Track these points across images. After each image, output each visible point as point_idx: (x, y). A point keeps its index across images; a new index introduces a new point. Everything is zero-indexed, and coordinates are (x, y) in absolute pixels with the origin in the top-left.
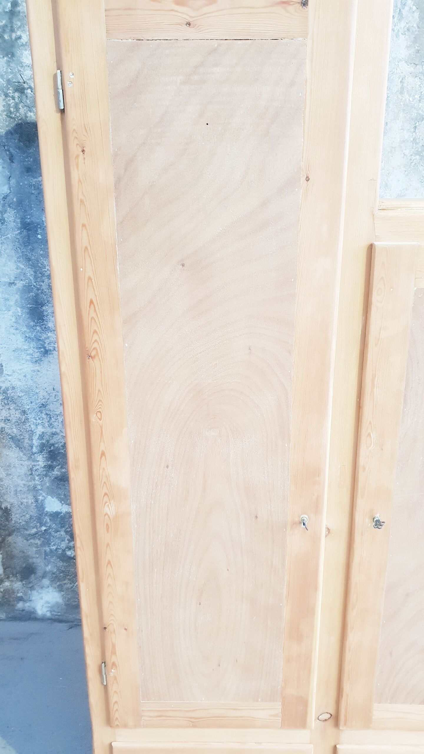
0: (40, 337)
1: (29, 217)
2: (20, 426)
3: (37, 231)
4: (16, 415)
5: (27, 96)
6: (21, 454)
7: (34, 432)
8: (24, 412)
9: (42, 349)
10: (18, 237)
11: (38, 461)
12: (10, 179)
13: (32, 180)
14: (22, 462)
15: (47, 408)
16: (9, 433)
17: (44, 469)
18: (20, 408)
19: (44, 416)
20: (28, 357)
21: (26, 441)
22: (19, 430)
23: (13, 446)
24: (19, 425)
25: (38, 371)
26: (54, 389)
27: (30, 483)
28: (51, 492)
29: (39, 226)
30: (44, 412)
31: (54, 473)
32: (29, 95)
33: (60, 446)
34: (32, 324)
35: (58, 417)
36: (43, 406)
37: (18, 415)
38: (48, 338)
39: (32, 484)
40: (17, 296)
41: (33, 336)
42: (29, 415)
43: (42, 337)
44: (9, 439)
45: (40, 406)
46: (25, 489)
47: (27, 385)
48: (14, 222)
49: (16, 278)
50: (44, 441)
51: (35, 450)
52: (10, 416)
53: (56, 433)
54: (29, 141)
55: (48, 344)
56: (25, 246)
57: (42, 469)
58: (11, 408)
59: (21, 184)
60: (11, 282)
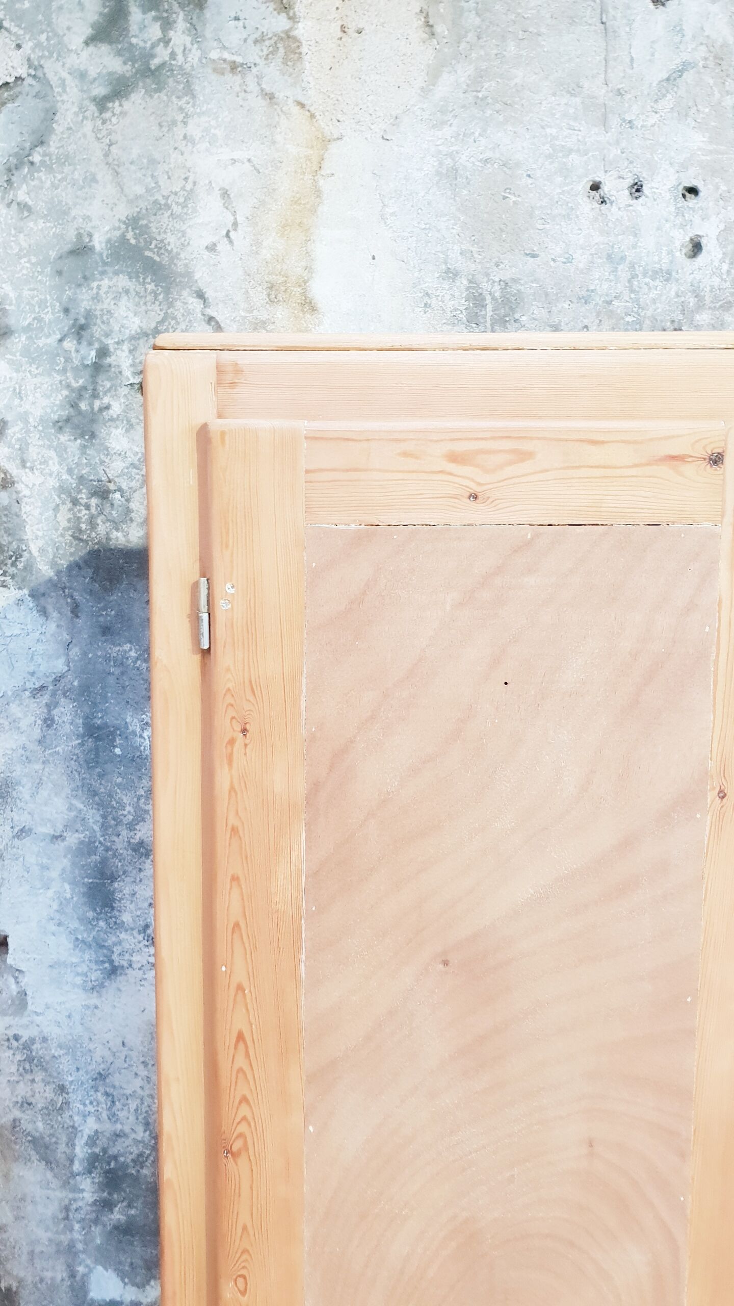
0: (105, 941)
1: (100, 716)
2: (51, 1117)
3: (114, 740)
4: (46, 1094)
5: (112, 505)
6: (49, 1175)
7: (79, 1129)
8: (62, 1089)
9: (107, 965)
10: (77, 751)
11: (83, 1191)
12: (70, 646)
13: (110, 648)
14: (49, 1192)
15: (107, 1081)
16: (28, 1131)
17: (94, 1208)
18: (55, 1080)
19: (100, 1097)
20: (79, 980)
21: (62, 1147)
22: (48, 1124)
23: (35, 1157)
24: (49, 1114)
25: (96, 1007)
26: (123, 1044)
27: (62, 1237)
28: (104, 1258)
29: (118, 732)
30: (101, 1089)
31: (112, 1217)
32: (116, 503)
33: (129, 1160)
34: (91, 914)
35: (130, 1101)
36: (101, 1077)
37: (49, 1094)
38: (120, 943)
39: (65, 1239)
40: (66, 862)
41: (90, 939)
42: (71, 1095)
43: (109, 941)
44: (27, 1144)
45: (94, 1077)
46: (52, 1249)
47: (71, 1034)
48: (71, 724)
49: (66, 826)
50: (97, 1150)
51: (77, 1167)
52: (33, 1096)
53: (122, 1134)
54: (111, 581)
55: (120, 954)
56: (89, 768)
57: (89, 1208)
58: (36, 1080)
59: (90, 655)
60: (56, 834)
